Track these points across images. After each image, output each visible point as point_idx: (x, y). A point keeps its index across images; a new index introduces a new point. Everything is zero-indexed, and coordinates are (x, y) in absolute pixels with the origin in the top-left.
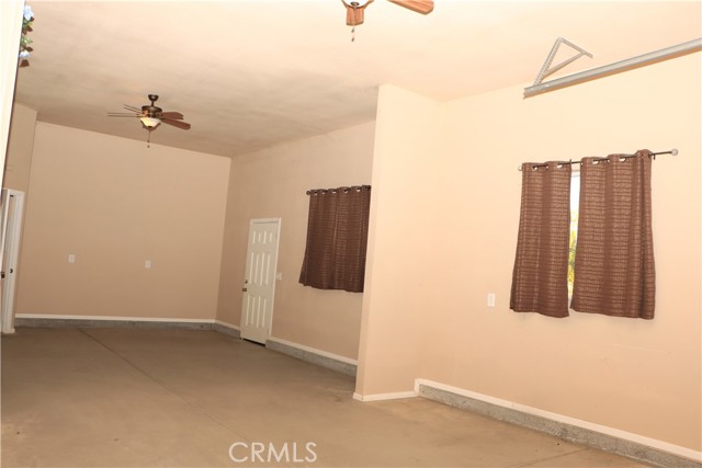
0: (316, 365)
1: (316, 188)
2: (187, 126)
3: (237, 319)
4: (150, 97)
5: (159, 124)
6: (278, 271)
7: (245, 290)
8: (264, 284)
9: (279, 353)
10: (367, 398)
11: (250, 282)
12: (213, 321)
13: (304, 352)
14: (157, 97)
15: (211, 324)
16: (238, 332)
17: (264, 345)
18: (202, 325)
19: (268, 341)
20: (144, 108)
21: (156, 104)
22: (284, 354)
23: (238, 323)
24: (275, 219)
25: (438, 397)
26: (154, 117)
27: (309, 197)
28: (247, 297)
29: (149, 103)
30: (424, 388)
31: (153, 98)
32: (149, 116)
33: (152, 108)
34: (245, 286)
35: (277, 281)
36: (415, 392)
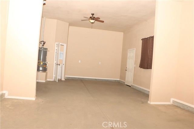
0: (143, 93)
1: (144, 38)
2: (103, 22)
3: (124, 79)
4: (92, 14)
5: (95, 22)
6: (135, 64)
7: (126, 70)
8: (131, 68)
9: (134, 89)
10: (152, 103)
11: (128, 68)
12: (119, 80)
13: (140, 88)
14: (94, 14)
15: (118, 80)
16: (124, 83)
17: (130, 86)
18: (115, 80)
19: (131, 85)
20: (90, 17)
21: (94, 16)
22: (135, 89)
23: (125, 80)
24: (134, 49)
25: (178, 105)
26: (93, 19)
27: (142, 41)
28: (127, 72)
29: (92, 16)
30: (174, 102)
31: (93, 15)
32: (92, 19)
33: (93, 17)
34: (127, 69)
35: (134, 67)
36: (171, 103)
